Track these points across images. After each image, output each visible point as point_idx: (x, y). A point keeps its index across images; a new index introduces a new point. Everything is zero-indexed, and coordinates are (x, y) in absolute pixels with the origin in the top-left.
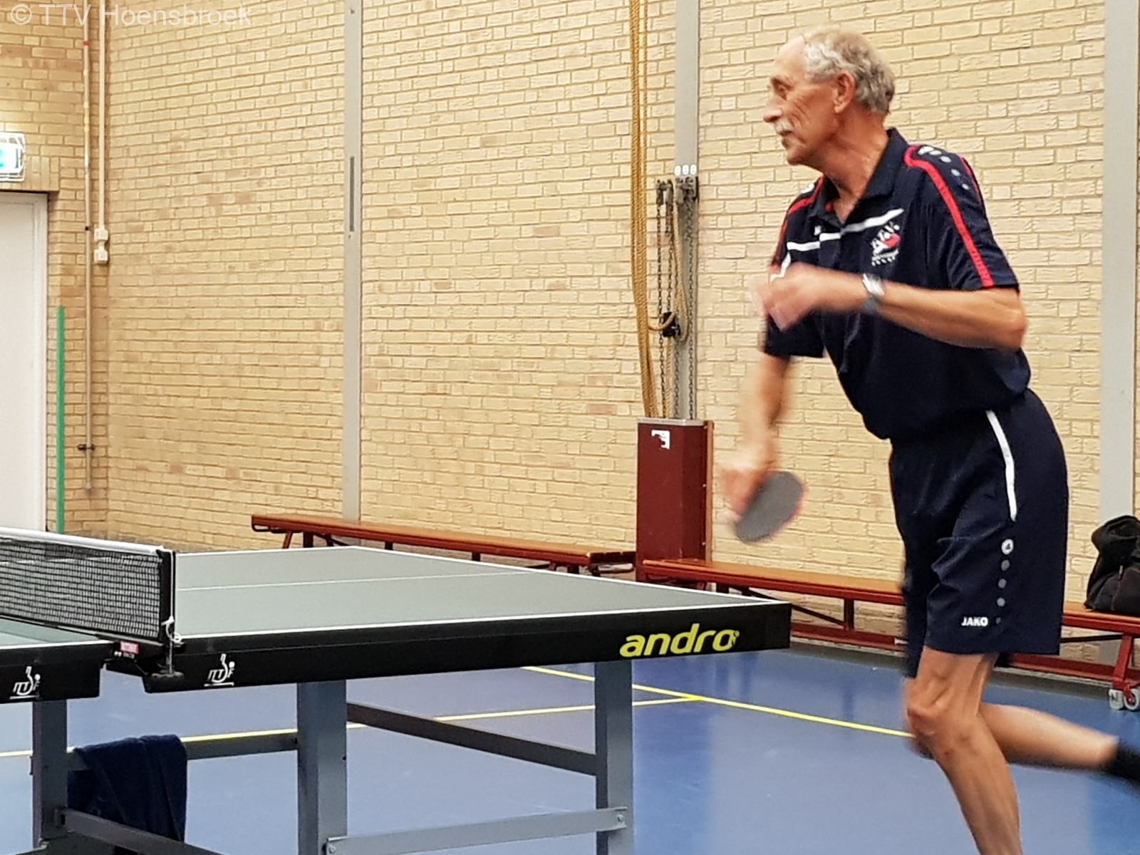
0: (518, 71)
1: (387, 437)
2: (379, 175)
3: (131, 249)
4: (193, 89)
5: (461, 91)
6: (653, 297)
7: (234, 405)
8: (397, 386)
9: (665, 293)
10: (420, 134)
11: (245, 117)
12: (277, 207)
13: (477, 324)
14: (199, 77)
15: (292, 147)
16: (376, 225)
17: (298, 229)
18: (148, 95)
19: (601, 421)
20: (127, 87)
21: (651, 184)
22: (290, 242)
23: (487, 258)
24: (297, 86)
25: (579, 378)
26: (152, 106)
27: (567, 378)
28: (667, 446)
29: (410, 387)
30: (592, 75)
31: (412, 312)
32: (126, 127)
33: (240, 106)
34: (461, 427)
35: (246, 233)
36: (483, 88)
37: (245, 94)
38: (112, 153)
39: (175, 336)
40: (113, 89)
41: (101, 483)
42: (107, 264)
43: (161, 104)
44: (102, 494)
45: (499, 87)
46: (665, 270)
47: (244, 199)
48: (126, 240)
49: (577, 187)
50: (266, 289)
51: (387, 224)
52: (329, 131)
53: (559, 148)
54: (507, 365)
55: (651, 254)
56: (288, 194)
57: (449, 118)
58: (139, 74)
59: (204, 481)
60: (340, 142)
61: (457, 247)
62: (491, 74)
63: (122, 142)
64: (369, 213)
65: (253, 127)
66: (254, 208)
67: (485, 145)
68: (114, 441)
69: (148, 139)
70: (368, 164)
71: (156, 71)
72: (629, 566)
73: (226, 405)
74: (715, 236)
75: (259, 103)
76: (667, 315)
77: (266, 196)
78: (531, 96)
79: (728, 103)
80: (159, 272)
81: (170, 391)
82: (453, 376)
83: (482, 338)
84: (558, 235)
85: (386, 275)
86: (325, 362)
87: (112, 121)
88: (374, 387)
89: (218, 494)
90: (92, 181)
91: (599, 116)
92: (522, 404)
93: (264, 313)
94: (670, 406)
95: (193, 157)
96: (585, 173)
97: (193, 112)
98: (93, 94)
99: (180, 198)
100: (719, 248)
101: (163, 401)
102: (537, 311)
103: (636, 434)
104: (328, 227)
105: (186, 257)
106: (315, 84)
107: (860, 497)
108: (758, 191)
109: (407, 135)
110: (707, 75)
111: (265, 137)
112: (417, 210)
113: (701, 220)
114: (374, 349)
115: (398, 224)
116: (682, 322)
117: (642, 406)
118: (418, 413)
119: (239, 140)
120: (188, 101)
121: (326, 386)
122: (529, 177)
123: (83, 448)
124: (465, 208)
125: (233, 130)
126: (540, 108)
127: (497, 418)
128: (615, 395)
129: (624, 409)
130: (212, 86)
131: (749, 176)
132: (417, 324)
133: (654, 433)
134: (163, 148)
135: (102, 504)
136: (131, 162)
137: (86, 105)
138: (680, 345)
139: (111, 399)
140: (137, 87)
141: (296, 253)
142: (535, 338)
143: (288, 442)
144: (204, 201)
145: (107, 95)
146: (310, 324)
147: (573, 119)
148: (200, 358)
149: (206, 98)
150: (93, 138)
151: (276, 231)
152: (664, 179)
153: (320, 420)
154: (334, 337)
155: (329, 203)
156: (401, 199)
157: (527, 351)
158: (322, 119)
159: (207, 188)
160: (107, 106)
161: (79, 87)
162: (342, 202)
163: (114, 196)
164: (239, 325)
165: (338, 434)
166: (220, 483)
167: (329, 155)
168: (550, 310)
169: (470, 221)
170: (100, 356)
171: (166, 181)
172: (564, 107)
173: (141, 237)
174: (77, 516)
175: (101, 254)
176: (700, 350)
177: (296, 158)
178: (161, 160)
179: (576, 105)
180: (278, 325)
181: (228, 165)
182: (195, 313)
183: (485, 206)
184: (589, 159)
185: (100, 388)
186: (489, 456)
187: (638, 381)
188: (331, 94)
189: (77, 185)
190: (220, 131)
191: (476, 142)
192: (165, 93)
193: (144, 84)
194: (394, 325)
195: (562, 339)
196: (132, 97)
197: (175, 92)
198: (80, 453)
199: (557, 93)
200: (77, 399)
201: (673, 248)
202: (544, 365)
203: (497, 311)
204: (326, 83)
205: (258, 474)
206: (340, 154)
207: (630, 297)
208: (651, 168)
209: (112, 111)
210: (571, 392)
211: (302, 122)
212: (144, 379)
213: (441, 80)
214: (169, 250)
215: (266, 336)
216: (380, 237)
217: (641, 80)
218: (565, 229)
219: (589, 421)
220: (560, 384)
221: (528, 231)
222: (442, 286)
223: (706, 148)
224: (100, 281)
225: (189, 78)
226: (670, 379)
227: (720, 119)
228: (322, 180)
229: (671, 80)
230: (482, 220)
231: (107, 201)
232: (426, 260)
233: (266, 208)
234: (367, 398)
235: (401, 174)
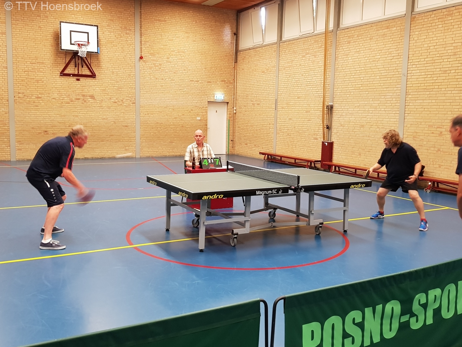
0: (304, 87)
1: (280, 141)
2: (280, 102)
3: (240, 111)
4: (250, 87)
5: (294, 90)
6: (325, 122)
7: (256, 135)
8: (283, 134)
9: (327, 122)
10: (287, 96)
11: (259, 92)
12: (264, 106)
13: (296, 125)
14: (251, 85)
15: (266, 97)
16: (280, 109)
17: (267, 109)
18: (243, 88)
19: (316, 141)
20: (239, 86)
21: (326, 106)
22: (266, 111)
23: (298, 115)
24: (267, 88)
25: (312, 134)
26: (244, 89)
27: (310, 134)
28: (327, 145)
29: (284, 134)
30: (316, 88)
31: (285, 123)
32: (239, 92)
33: (258, 90)
34: (293, 140)
35: (258, 109)
36: (298, 89)
37: (259, 88)
38: (237, 96)
39: (246, 124)
40: (237, 87)
41: (234, 146)
42: (236, 113)
43: (245, 89)
44: (234, 147)
45: (301, 89)
46: (327, 118)
47: (258, 104)
48: (239, 109)
49: (313, 105)
50: (261, 118)
51: (282, 109)
52: (272, 95)
53: (310, 99)
54: (300, 131)
55: (325, 116)
56: (266, 104)
57: (292, 94)
58: (242, 85)
59: (250, 146)
60: (274, 96)
61: (293, 113)
62: (299, 87)
63: (238, 95)
64: (278, 107)
65: (260, 94)
66: (260, 106)
67: (298, 98)
68: (236, 139)
69: (243, 94)
70: (279, 100)
71: (244, 84)
72: (320, 162)
73: (254, 135)
74: (335, 114)
75: (261, 90)
76: (327, 126)
77: (262, 104)
78: (306, 91)
79: (338, 94)
80: (244, 115)
81: (245, 132)
82: (291, 133)
83: (297, 127)
84: (309, 112)
85: (281, 117)
86: (271, 129)
87: (237, 91)
88: (279, 134)
89: (253, 148)
90: (234, 100)
91: (317, 95)
92: (302, 137)
93: (261, 122)
94: (327, 139)
95: (250, 97)
96: (314, 103)
97: (250, 91)
98: (234, 87)
99: (248, 104)
100: (336, 116)
101: (244, 134)
102: (306, 124)
103: (321, 143)
104: (272, 109)
105: (249, 113)
106: (270, 87)
107: (357, 154)
108: (343, 107)
109: (285, 96)
110: (335, 89)
111: (262, 95)
112: (286, 107)
113: (333, 111)
114: (279, 128)
115: (283, 109)
116: (330, 127)
117: (323, 139)
118: (286, 138)
119: (257, 95)
120: (249, 89)
121: (271, 133)
122: (305, 103)
123: (232, 141)
124: (295, 107)
125: (256, 94)
126: (307, 93)
127: (299, 139)
128: (318, 137)
129: (319, 139)
130: (253, 87)
131: (341, 105)
132: (286, 125)
133: (325, 143)
134: (245, 96)
135: (234, 149)
136: (240, 98)
137: (233, 89)
138: (329, 130)
139: (236, 133)
140: (241, 86)
141: (267, 113)
142: (305, 128)
143: (264, 141)
144: (252, 104)
145: (236, 87)
146: (268, 124)
147: (313, 95)
148: (250, 128)
149: (252, 89)
150: (234, 94)
151: (263, 109)
152: (328, 105)
153: (270, 138)
154: (272, 126)
155: (272, 106)
156: (284, 106)
157: (304, 130)
158: (272, 93)
159: (252, 102)
160: (236, 89)
161: (232, 86)
162: (274, 106)
163: (237, 103)
164: (257, 123)
165: (272, 140)
166: (253, 147)
167: (272, 98)
168: (308, 124)
169: (295, 109)
170: (234, 127)
171: (246, 101)
172: (311, 93)
173: (241, 109)
174: (231, 151)
175: (235, 112)
176: (332, 131)
177: (267, 99)
178: (245, 98)
179: (313, 93)
180: (263, 124)
181: (256, 99)
182: (250, 121)
183: (298, 107)
184: (315, 101)
185: (234, 132)
186: (297, 145)
187: (322, 135)
188: (273, 89)
189: (232, 101)
190: (255, 94)
191: (296, 98)
192: (246, 88)
193: (242, 86)
194: (282, 125)
195: (310, 128)
196: (240, 88)
197: (247, 87)
198: (231, 141)
199: (310, 91)
200: (231, 133)
201: (329, 115)
202: (306, 132)
203: (299, 123)
204: (272, 87)
205: (260, 146)
206: (274, 98)
207: (321, 122)
208: (326, 103)
209: (237, 90)
210: (311, 136)
211: (268, 93)
212: (241, 131)
213: (291, 88)
214: (246, 111)
215: (261, 125)
216: (280, 111)
217: (325, 90)
218: (311, 112)
219: (314, 140)
220: (309, 135)
221: (305, 112)
222: (290, 119)
223: (334, 100)
224: (234, 116)
225: (250, 86)
226: (327, 135)
227: (337, 96)
228: (271, 102)
229: (329, 90)
230: (297, 109)
231: (236, 104)
232: (288, 115)
233: (262, 106)
234: (277, 135)
235: (284, 102)
